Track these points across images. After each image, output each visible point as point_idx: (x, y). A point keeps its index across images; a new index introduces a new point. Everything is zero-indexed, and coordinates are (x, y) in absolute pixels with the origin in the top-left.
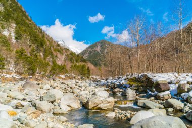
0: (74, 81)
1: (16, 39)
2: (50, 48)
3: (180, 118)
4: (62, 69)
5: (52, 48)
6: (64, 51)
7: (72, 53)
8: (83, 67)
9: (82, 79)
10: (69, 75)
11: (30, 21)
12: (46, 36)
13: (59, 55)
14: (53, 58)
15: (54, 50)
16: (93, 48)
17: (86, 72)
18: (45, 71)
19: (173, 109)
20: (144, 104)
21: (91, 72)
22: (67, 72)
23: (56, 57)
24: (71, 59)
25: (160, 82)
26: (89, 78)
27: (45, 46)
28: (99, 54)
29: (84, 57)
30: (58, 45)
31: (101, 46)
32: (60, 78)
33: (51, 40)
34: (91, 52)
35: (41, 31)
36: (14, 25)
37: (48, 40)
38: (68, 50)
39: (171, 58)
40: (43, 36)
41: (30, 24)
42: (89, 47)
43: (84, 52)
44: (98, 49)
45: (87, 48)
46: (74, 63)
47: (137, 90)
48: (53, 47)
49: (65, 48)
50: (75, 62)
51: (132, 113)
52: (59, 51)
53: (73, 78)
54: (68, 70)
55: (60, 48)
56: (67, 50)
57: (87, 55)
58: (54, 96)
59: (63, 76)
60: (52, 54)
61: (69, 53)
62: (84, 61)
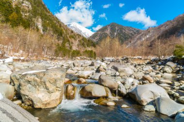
1: (43, 31)
5: (68, 36)
6: (77, 37)
7: (84, 39)
10: (82, 57)
11: (49, 13)
13: (73, 41)
14: (70, 45)
15: (70, 37)
16: (103, 31)
23: (72, 43)
24: (83, 44)
27: (63, 35)
29: (95, 40)
30: (72, 32)
31: (111, 29)
33: (66, 28)
36: (40, 20)
37: (64, 29)
40: (60, 26)
41: (50, 16)
43: (94, 36)
44: (108, 32)
45: (98, 31)
46: (85, 47)
48: (68, 34)
52: (73, 38)
54: (82, 54)
55: (74, 35)
56: (79, 35)
57: (98, 38)
60: (69, 41)
61: (81, 38)
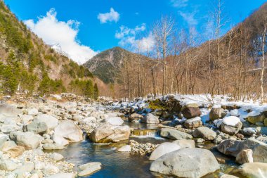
0: (74, 104)
2: (39, 55)
3: (211, 150)
4: (57, 86)
5: (42, 55)
6: (60, 59)
7: (72, 64)
8: (88, 83)
9: (87, 100)
10: (67, 94)
11: (8, 11)
12: (32, 36)
13: (52, 66)
14: (43, 70)
15: (45, 58)
16: (103, 57)
17: (93, 91)
18: (31, 88)
19: (203, 140)
20: (169, 134)
21: (100, 91)
22: (64, 90)
23: (49, 67)
24: (71, 73)
25: (189, 106)
26: (96, 99)
27: (30, 51)
28: (111, 65)
29: (90, 70)
30: (52, 51)
31: (114, 55)
32: (54, 98)
33: (40, 43)
34: (100, 63)
35: (25, 28)
37: (35, 43)
38: (67, 58)
39: (205, 76)
40: (29, 37)
41: (7, 16)
42: (97, 56)
43: (90, 63)
44: (110, 59)
45: (95, 57)
46: (74, 77)
47: (161, 116)
48: (43, 53)
49: (61, 56)
50: (76, 76)
51: (153, 146)
52: (52, 59)
53: (73, 99)
54: (66, 87)
55: (55, 55)
56: (65, 58)
57: (95, 66)
58: (45, 125)
59: (58, 97)
60: (41, 63)
61: (67, 63)
62: (90, 75)
